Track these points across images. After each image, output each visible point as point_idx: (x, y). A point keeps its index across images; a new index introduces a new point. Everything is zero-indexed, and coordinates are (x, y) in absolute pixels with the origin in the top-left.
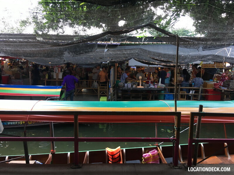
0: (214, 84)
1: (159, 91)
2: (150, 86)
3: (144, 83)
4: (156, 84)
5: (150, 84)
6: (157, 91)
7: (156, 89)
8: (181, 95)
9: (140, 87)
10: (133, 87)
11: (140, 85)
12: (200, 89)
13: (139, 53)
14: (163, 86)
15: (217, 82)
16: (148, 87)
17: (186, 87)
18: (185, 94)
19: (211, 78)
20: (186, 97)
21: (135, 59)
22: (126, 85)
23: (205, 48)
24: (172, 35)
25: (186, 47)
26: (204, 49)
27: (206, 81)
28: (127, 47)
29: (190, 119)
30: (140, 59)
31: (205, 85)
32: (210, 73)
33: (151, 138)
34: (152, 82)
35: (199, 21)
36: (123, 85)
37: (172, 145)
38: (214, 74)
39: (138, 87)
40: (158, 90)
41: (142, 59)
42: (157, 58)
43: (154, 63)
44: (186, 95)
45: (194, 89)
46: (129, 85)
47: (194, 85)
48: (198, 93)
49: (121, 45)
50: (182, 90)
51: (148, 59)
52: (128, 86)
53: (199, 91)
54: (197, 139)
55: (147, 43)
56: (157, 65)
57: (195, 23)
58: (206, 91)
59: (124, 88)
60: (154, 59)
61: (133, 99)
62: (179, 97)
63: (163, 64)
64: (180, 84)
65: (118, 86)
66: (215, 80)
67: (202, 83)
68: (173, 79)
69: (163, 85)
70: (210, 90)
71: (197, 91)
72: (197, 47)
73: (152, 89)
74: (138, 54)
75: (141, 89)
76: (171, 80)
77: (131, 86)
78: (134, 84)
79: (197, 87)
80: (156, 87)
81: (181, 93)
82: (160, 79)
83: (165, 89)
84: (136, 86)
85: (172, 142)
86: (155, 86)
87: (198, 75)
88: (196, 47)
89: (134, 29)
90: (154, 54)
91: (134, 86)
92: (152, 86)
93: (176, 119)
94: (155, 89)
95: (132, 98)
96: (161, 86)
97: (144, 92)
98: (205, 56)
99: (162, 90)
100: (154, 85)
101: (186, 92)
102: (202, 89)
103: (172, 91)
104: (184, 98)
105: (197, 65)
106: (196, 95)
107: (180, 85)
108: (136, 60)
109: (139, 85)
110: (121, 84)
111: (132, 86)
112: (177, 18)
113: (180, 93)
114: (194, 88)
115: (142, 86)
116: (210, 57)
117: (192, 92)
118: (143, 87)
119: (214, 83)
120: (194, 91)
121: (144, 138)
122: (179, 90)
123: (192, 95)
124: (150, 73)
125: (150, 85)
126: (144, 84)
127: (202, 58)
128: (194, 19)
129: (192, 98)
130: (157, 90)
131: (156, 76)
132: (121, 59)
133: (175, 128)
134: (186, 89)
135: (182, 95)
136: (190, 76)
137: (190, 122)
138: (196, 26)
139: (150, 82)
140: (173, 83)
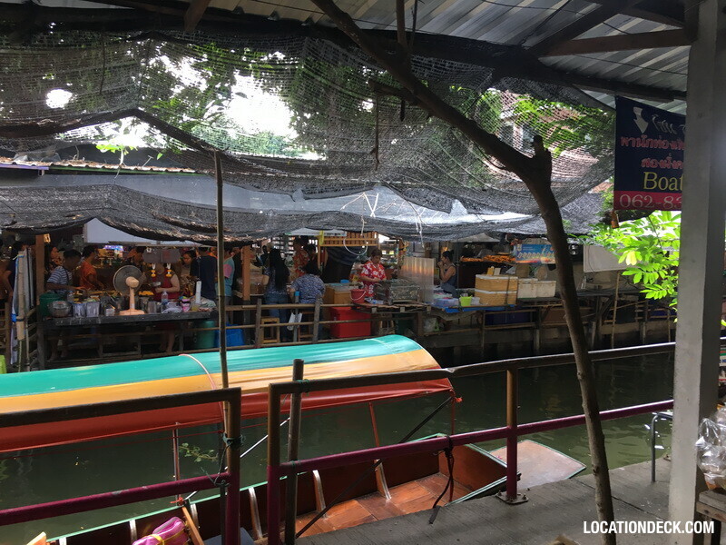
0: (353, 292)
1: (198, 321)
2: (165, 308)
3: (147, 299)
4: (185, 299)
5: (166, 300)
6: (190, 323)
7: (186, 317)
8: (265, 328)
9: (133, 312)
10: (107, 314)
11: (133, 305)
12: (317, 309)
13: (115, 201)
14: (209, 304)
15: (360, 287)
16: (159, 311)
17: (278, 303)
18: (275, 328)
19: (345, 274)
20: (278, 334)
21: (103, 221)
22: (79, 308)
23: (309, 194)
24: (212, 149)
25: (258, 187)
26: (307, 196)
27: (332, 284)
28: (77, 181)
29: (267, 402)
30: (121, 221)
31: (329, 296)
32: (342, 262)
33: (144, 487)
34: (173, 296)
35: (305, 115)
36: (67, 310)
37: (219, 496)
38: (352, 263)
39: (126, 313)
40: (194, 317)
41: (129, 223)
42: (178, 219)
43: (170, 234)
44: (281, 327)
45: (300, 310)
46: (89, 308)
47: (300, 298)
48: (313, 320)
49: (53, 171)
50: (266, 313)
51: (149, 220)
52: (89, 312)
53: (313, 315)
54: (291, 463)
55: (149, 169)
56: (182, 240)
57: (294, 119)
58: (333, 313)
59: (71, 321)
60: (167, 221)
61: (110, 354)
62: (260, 334)
63: (201, 236)
64: (261, 295)
65: (50, 315)
66: (355, 282)
67: (322, 290)
68: (240, 282)
69: (210, 302)
70: (343, 309)
71: (308, 314)
72: (290, 190)
73: (173, 318)
74: (111, 203)
75: (136, 320)
76: (235, 287)
77: (96, 310)
78: (111, 303)
79: (308, 303)
80: (186, 310)
81: (266, 323)
82: (199, 285)
83: (214, 315)
84: (117, 311)
85: (218, 486)
86: (184, 305)
87: (310, 268)
88: (285, 189)
89: (82, 121)
90: (167, 205)
91: (110, 312)
92: (173, 308)
93: (226, 410)
94: (183, 317)
95: (104, 352)
96: (202, 305)
97: (148, 328)
98: (318, 215)
99: (207, 319)
100: (179, 304)
101: (277, 320)
102: (321, 309)
103: (237, 318)
104: (275, 338)
105: (305, 238)
106: (307, 326)
107: (260, 301)
108: (107, 224)
109: (127, 307)
110: (58, 306)
111: (102, 311)
112: (223, 100)
113: (262, 323)
114: (300, 305)
115: (138, 307)
116: (330, 218)
117: (296, 320)
118: (142, 312)
119: (351, 288)
120: (301, 315)
121: (120, 492)
122: (259, 315)
123: (295, 326)
124: (165, 265)
125: (164, 304)
126: (145, 301)
127: (308, 220)
128: (291, 109)
129: (295, 334)
130: (189, 320)
131: (186, 273)
132: (53, 222)
133: (225, 439)
134: (280, 310)
135: (269, 328)
136: (287, 272)
137: (269, 412)
138: (299, 129)
139: (165, 294)
140: (240, 295)
